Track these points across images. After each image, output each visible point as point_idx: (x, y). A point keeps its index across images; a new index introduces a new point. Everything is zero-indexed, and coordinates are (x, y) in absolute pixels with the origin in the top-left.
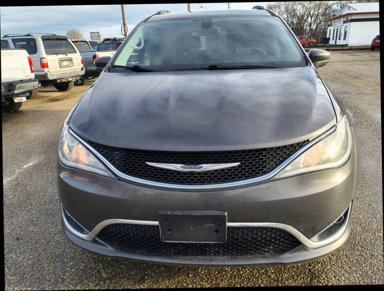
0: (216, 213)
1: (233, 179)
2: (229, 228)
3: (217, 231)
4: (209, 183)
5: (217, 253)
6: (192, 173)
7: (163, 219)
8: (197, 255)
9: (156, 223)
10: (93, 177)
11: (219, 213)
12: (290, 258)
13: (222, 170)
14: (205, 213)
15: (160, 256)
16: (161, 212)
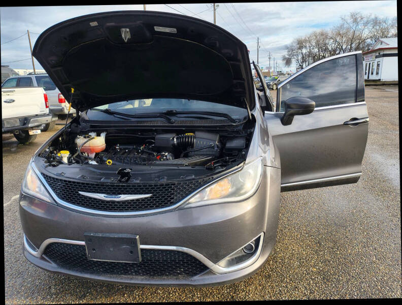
0: (129, 236)
1: (146, 208)
2: (142, 250)
3: (131, 252)
4: (127, 210)
5: (137, 273)
6: (113, 202)
7: (88, 239)
8: (122, 274)
9: (83, 243)
10: (41, 204)
11: (132, 237)
12: (199, 279)
13: (138, 200)
14: (120, 236)
15: (92, 273)
16: (86, 234)
